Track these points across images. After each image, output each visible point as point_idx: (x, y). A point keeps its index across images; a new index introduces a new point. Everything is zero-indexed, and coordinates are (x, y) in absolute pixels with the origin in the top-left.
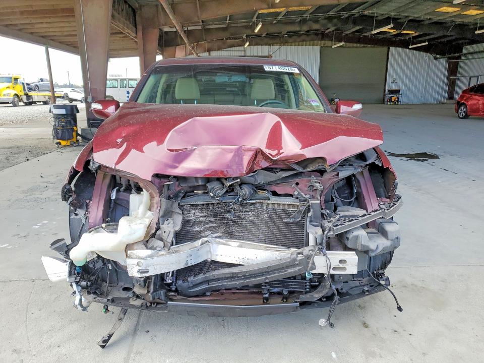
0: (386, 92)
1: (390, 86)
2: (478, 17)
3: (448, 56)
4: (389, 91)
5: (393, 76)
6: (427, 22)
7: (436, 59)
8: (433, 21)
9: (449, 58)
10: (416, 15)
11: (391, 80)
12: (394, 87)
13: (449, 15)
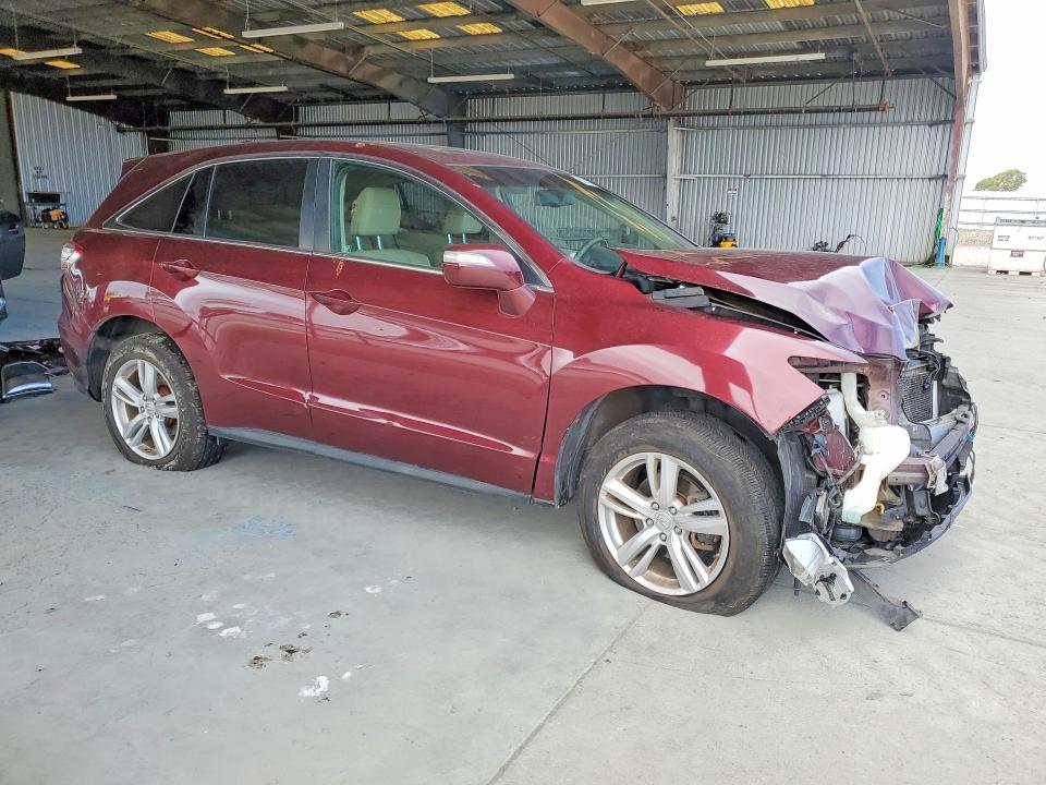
0: (25, 199)
1: (29, 184)
2: (223, 61)
3: (148, 129)
4: (32, 196)
5: (32, 162)
6: (118, 53)
7: (120, 130)
8: (132, 52)
9: (150, 134)
10: (98, 33)
11: (32, 172)
12: (42, 187)
13: (170, 49)
